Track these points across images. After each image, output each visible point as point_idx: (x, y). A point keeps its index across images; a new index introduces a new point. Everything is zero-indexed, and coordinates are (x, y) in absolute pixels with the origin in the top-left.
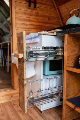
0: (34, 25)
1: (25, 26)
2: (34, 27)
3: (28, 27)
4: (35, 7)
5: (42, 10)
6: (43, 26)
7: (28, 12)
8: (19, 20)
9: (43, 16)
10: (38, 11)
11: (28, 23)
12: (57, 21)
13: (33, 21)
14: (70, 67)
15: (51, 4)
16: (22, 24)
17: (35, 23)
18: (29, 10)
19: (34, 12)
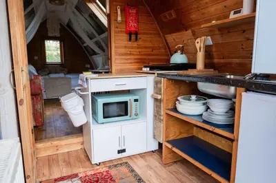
0: (135, 59)
1: (126, 61)
2: (136, 61)
3: (129, 61)
4: (136, 39)
5: (144, 41)
6: (145, 59)
7: (129, 45)
8: (119, 55)
9: (146, 48)
10: (140, 43)
11: (129, 57)
12: (163, 50)
13: (134, 55)
14: (168, 109)
15: (155, 32)
16: (122, 59)
17: (136, 57)
18: (130, 43)
19: (135, 44)
